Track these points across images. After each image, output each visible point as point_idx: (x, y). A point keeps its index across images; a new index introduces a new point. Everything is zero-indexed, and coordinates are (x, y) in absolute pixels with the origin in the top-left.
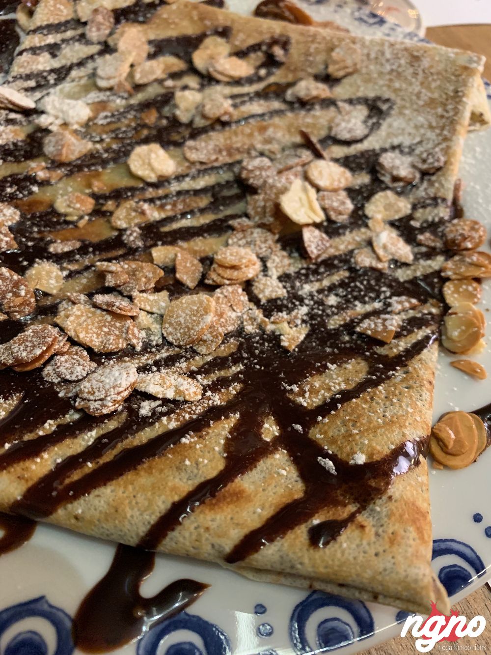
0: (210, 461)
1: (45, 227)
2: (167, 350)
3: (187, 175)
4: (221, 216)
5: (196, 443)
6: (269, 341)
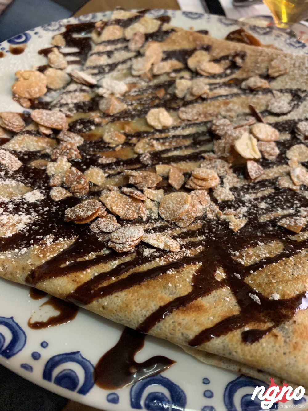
0: (183, 286)
1: (97, 148)
2: (160, 223)
3: (179, 127)
4: (197, 151)
5: (175, 275)
6: (222, 225)
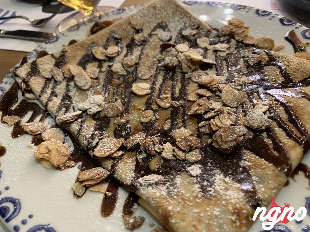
1: (152, 128)
3: (154, 82)
4: (180, 80)
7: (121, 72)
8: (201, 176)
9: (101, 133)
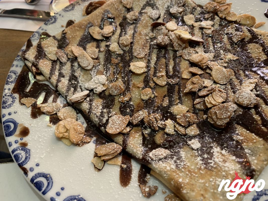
3: (149, 60)
7: (118, 52)
8: (201, 149)
9: (109, 111)
